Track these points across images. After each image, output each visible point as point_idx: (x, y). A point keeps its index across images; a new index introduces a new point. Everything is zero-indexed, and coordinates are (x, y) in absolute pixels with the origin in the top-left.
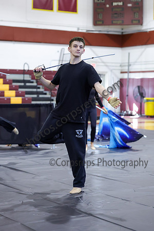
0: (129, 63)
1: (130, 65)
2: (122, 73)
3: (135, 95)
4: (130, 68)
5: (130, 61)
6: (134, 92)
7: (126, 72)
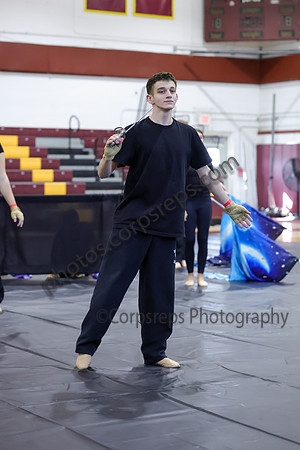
0: (274, 114)
1: (277, 118)
2: (260, 133)
3: (286, 177)
4: (277, 123)
5: (277, 111)
6: (284, 170)
7: (269, 133)
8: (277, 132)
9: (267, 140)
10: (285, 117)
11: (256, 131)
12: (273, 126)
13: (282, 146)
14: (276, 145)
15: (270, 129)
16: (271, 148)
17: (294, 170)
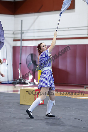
0: (21, 30)
1: (23, 33)
2: (14, 40)
3: (28, 63)
4: (23, 35)
5: (23, 29)
6: (27, 60)
7: (19, 40)
8: (23, 40)
9: (18, 44)
10: (27, 32)
11: (13, 39)
12: (21, 37)
13: (26, 47)
14: (23, 47)
15: (20, 38)
16: (20, 48)
17: (32, 60)
